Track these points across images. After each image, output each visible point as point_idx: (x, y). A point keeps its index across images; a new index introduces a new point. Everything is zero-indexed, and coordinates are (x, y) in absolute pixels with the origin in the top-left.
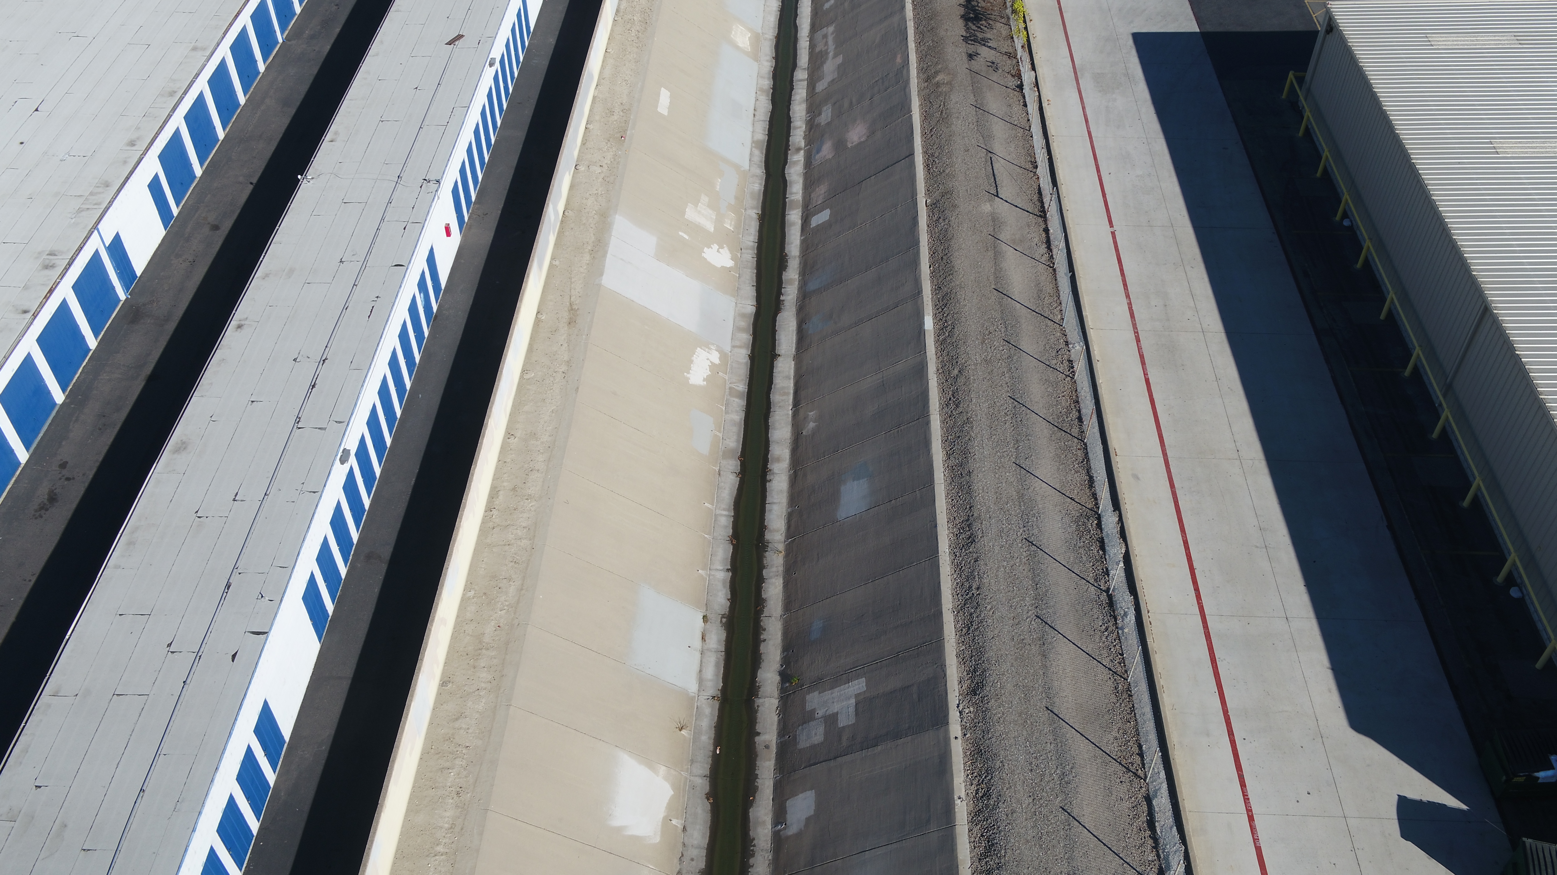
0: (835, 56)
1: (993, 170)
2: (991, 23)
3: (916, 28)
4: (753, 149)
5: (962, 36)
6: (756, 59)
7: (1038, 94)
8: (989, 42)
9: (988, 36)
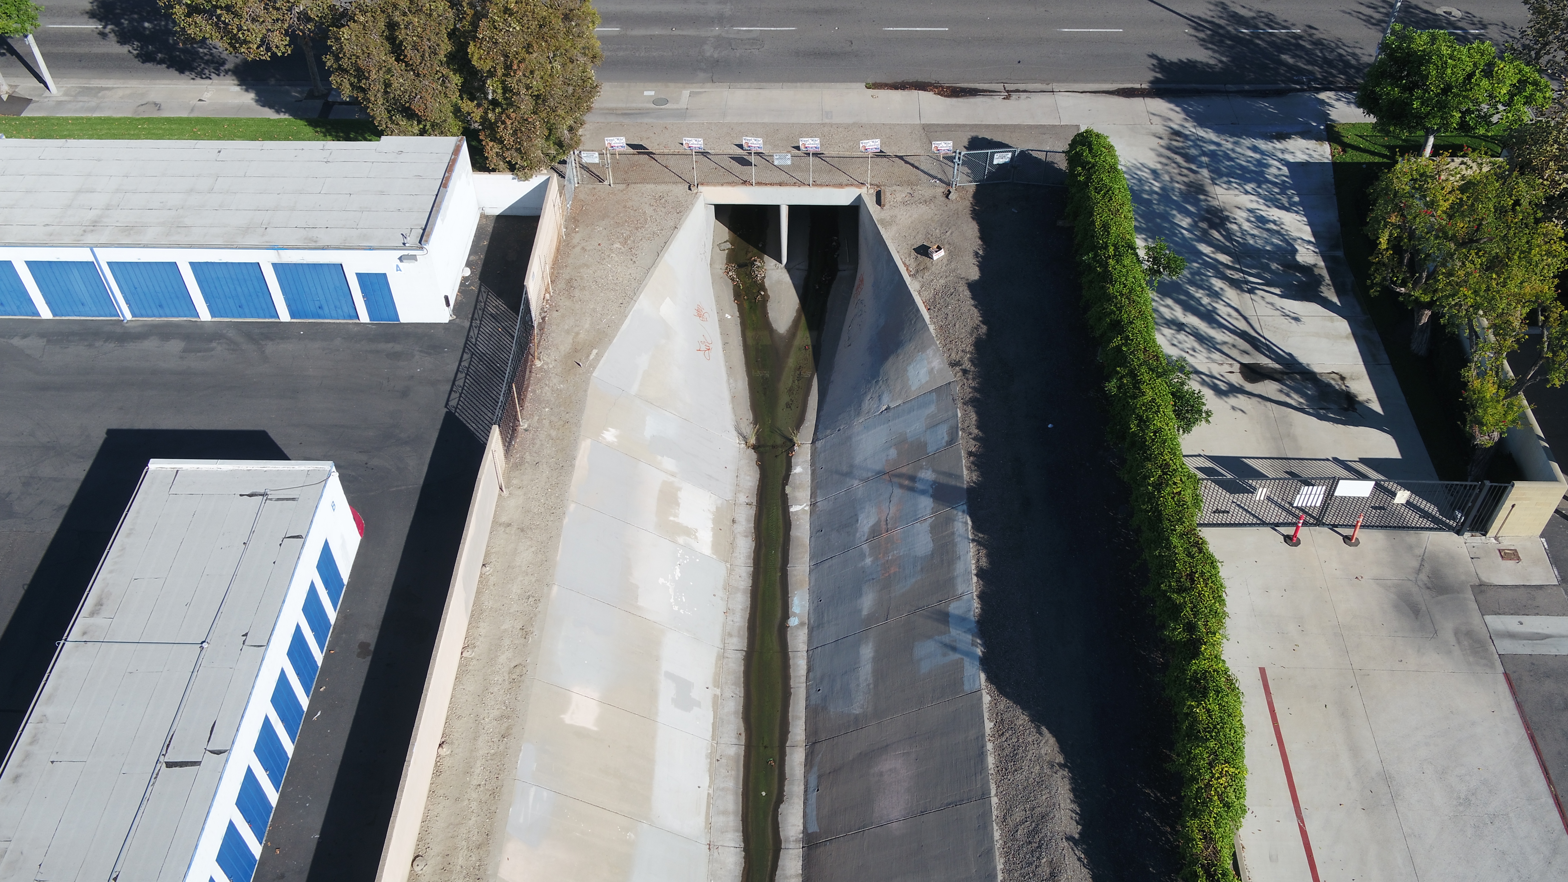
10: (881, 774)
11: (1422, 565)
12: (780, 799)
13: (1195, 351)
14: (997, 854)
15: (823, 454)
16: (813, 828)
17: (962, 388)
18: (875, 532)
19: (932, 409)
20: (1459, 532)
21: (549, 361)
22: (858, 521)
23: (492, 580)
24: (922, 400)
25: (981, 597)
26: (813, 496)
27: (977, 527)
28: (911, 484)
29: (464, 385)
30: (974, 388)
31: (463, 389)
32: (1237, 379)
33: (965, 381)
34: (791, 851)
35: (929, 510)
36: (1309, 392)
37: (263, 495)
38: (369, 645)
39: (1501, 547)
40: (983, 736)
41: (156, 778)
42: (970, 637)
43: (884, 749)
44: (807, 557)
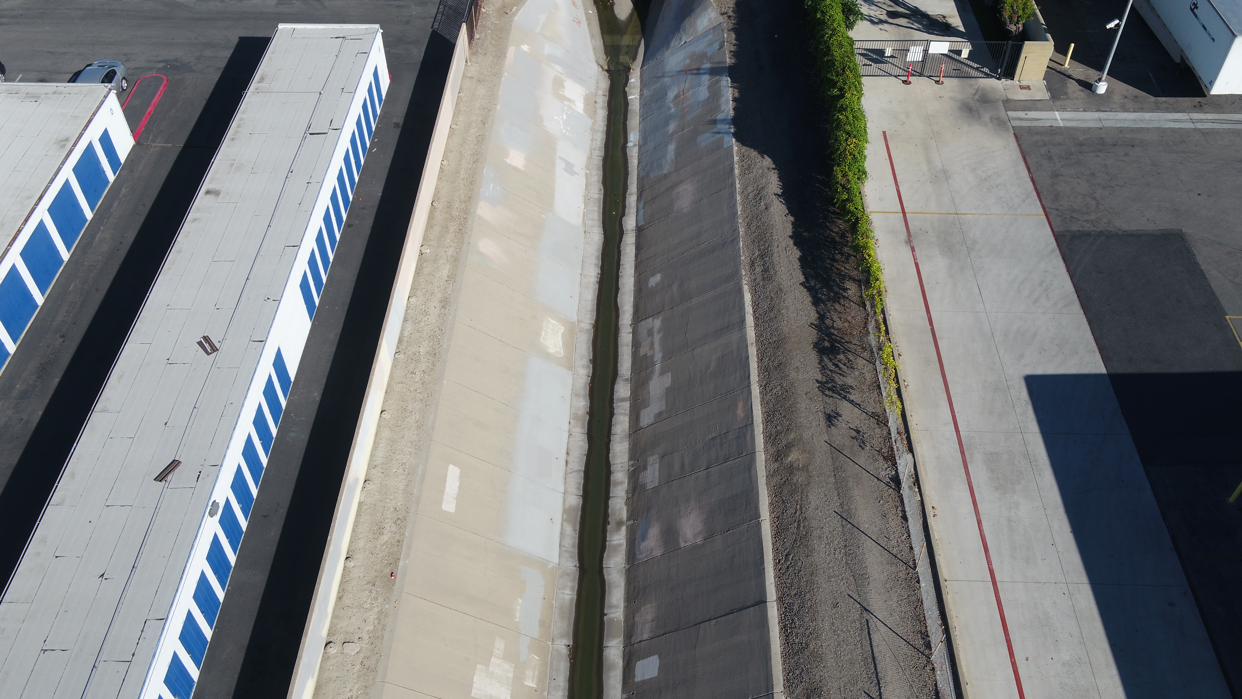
0: (663, 373)
1: (871, 647)
2: (851, 359)
3: (760, 360)
4: (565, 524)
5: (817, 381)
6: (570, 367)
7: (920, 499)
8: (850, 394)
9: (849, 381)
10: (678, 193)
11: (976, 92)
12: (623, 214)
13: (861, 5)
14: (738, 205)
15: (647, 72)
16: (642, 223)
17: (727, 24)
18: (676, 97)
19: (711, 37)
20: (998, 79)
21: (489, 10)
22: (667, 95)
23: (464, 99)
24: (705, 34)
25: (734, 109)
26: (641, 91)
27: (733, 81)
28: (697, 72)
29: (441, 19)
30: (734, 24)
31: (441, 21)
32: (884, 17)
33: (729, 21)
34: (629, 234)
35: (707, 80)
36: (924, 23)
37: (343, 38)
38: (399, 124)
39: (1021, 84)
40: (733, 162)
41: (305, 138)
42: (728, 126)
43: (681, 182)
44: (638, 117)
